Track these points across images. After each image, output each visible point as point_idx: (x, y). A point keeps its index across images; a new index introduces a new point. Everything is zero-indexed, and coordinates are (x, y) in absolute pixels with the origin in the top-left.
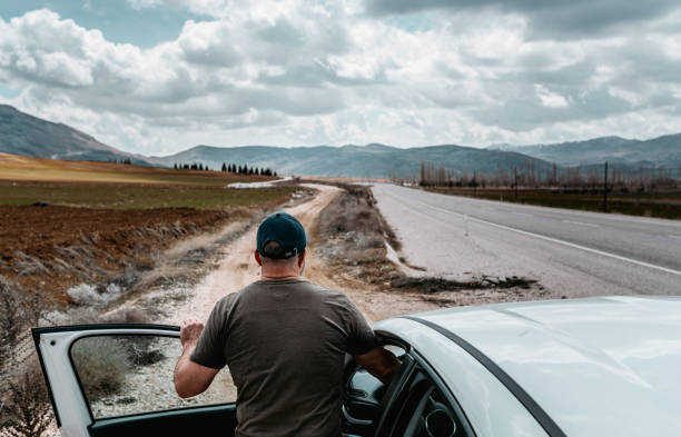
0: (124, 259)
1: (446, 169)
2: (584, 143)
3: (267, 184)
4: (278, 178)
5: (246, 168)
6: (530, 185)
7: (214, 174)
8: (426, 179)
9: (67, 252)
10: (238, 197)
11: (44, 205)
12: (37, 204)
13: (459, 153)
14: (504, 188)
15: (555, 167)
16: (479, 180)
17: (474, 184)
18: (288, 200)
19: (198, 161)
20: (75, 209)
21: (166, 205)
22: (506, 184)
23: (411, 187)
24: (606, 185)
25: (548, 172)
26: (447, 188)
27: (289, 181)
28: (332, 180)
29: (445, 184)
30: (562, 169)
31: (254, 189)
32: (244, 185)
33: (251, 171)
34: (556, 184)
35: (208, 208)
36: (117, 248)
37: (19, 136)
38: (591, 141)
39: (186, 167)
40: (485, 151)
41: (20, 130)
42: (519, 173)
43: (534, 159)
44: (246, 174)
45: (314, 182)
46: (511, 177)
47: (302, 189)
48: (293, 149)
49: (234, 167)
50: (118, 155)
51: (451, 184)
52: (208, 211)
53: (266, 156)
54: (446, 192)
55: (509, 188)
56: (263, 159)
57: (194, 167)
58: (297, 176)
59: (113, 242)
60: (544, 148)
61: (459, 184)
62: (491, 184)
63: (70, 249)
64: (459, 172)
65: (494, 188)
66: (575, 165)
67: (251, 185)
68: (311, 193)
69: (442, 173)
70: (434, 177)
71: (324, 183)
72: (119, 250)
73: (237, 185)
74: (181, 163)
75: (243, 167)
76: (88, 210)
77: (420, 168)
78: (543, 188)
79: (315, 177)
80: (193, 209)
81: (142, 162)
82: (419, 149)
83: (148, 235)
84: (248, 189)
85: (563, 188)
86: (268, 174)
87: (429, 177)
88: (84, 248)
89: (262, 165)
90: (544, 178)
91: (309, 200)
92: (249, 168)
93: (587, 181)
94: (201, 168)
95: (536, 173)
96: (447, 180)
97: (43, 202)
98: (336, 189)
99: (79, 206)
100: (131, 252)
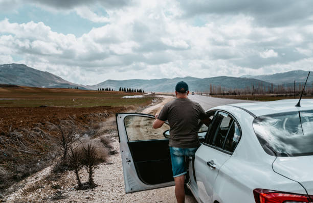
0: (86, 125)
1: (222, 87)
2: (285, 73)
3: (141, 96)
4: (145, 94)
5: (130, 89)
6: (261, 93)
7: (116, 92)
8: (213, 92)
9: (65, 122)
10: (128, 102)
11: (45, 107)
12: (42, 106)
13: (227, 80)
14: (249, 95)
15: (272, 85)
16: (237, 92)
17: (235, 94)
18: (151, 103)
19: (108, 87)
20: (59, 108)
21: (97, 106)
22: (249, 93)
23: (206, 96)
24: (295, 92)
25: (269, 87)
26: (223, 96)
27: (150, 95)
28: (170, 94)
29: (221, 94)
30: (275, 86)
31: (134, 98)
32: (130, 97)
33: (133, 90)
34: (273, 93)
35: (116, 106)
36: (83, 121)
37: (28, 78)
38: (289, 72)
39: (103, 89)
40: (239, 78)
41: (29, 75)
42: (255, 88)
43: (262, 81)
44: (130, 92)
45: (162, 95)
46: (252, 90)
47: (157, 98)
48: (151, 80)
49: (125, 89)
50: (72, 85)
51: (224, 94)
52: (117, 107)
53: (139, 84)
54: (222, 97)
55: (251, 95)
56: (138, 85)
57: (107, 90)
58: (153, 92)
59: (82, 119)
60: (266, 77)
61: (228, 94)
62: (243, 93)
63: (65, 121)
64: (228, 88)
65: (244, 95)
66: (281, 84)
67: (133, 97)
68: (161, 100)
69: (220, 89)
70: (216, 91)
71: (166, 95)
72: (84, 122)
73: (127, 97)
74: (101, 88)
75: (129, 89)
76: (65, 108)
77: (209, 87)
78: (267, 95)
79: (161, 93)
80: (110, 107)
81: (83, 88)
82: (209, 79)
83: (94, 116)
84: (132, 98)
85: (276, 95)
86: (140, 92)
87: (214, 91)
88: (70, 120)
89: (137, 88)
90: (267, 90)
91: (160, 102)
92: (131, 89)
93: (287, 91)
94: (110, 90)
95: (263, 88)
96: (222, 92)
97: (44, 105)
98: (172, 97)
99: (60, 107)
100: (89, 123)
